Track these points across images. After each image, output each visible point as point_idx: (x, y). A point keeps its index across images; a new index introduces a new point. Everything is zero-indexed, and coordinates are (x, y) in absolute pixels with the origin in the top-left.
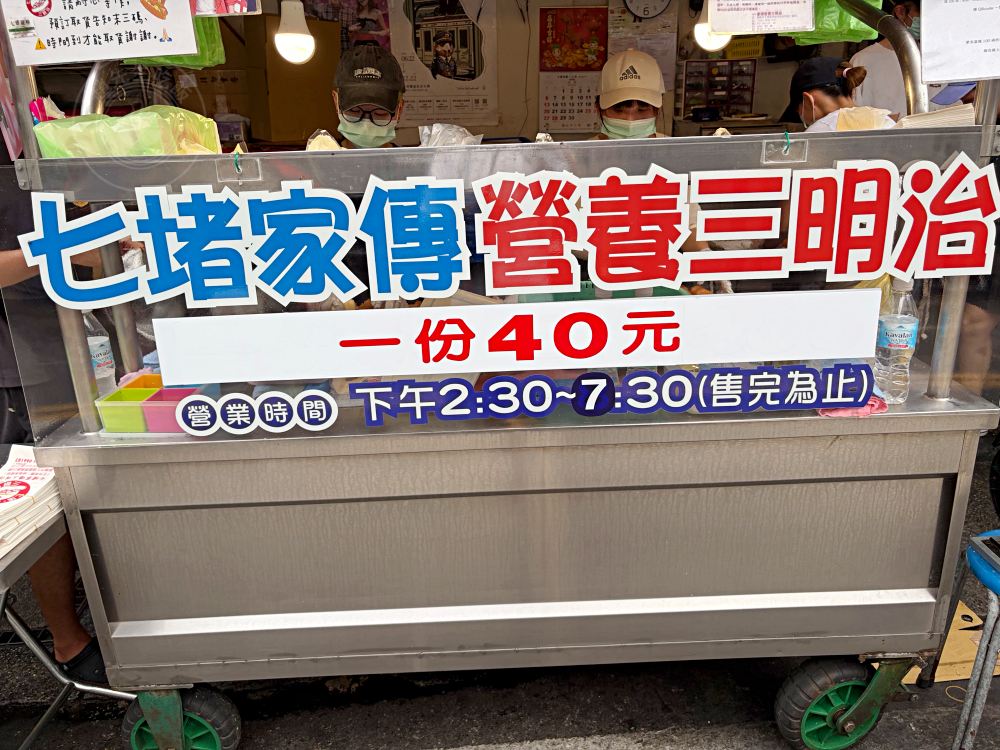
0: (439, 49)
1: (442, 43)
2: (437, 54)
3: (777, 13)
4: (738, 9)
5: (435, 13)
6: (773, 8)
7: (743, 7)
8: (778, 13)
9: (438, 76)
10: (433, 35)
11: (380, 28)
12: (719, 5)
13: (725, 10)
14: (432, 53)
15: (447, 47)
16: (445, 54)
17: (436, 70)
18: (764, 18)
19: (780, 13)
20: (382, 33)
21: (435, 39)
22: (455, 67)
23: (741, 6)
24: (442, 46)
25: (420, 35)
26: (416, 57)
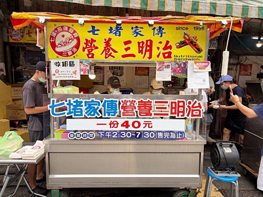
0: (114, 70)
1: (115, 69)
2: (114, 71)
6: (165, 77)
14: (113, 71)
15: (116, 70)
21: (114, 68)
22: (117, 74)
25: (111, 67)
26: (110, 71)
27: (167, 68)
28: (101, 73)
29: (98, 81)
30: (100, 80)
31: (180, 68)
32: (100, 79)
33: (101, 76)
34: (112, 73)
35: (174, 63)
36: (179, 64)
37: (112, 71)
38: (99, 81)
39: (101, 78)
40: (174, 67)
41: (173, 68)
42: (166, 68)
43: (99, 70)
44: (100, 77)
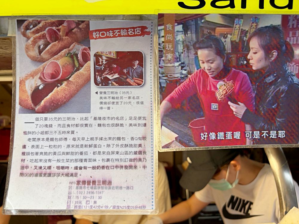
3: (104, 182)
4: (50, 175)
6: (98, 175)
7: (57, 171)
8: (107, 183)
12: (22, 168)
13: (31, 175)
18: (86, 189)
19: (110, 183)
23: (54, 170)
27: (121, 82)
31: (234, 78)
35: (180, 37)
36: (228, 47)
40: (178, 73)
41: (173, 83)
42: (105, 82)
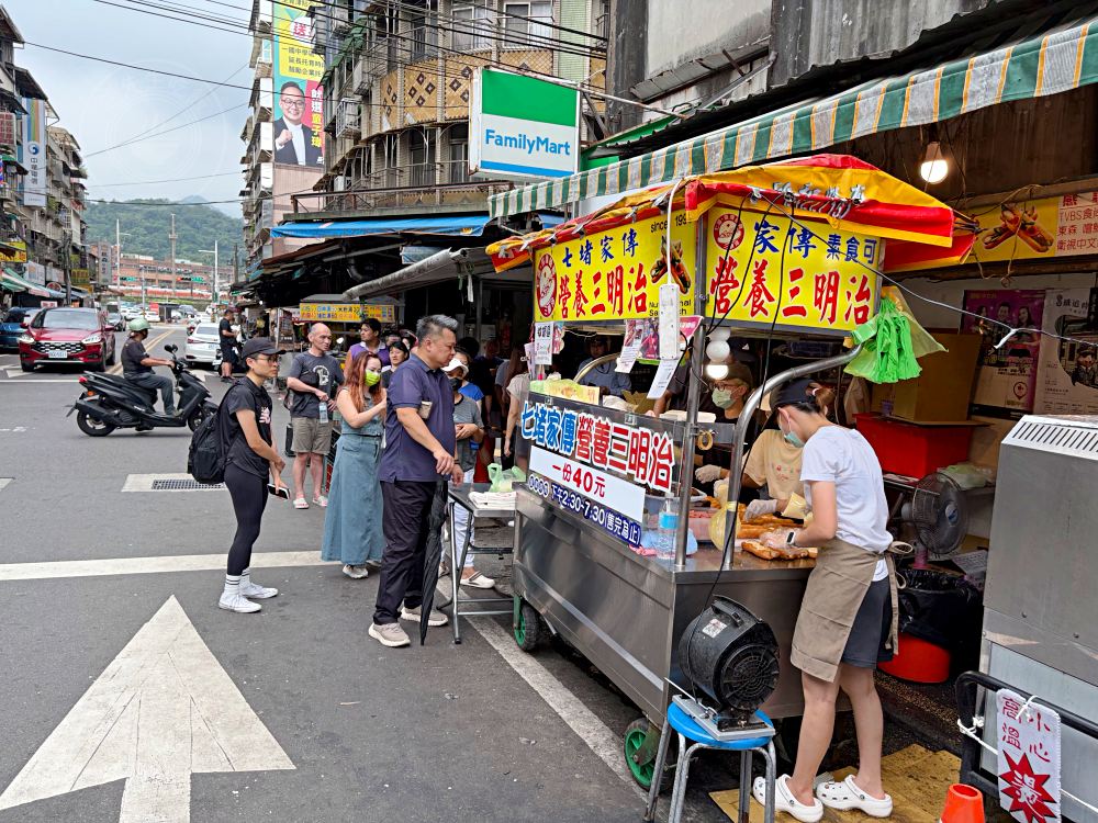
0: (1081, 359)
1: (1085, 355)
2: (1079, 364)
5: (1082, 329)
9: (1077, 383)
10: (1077, 347)
11: (1033, 341)
14: (1074, 363)
15: (1089, 358)
16: (1086, 364)
17: (1076, 377)
20: (1033, 344)
21: (1078, 351)
22: (1094, 377)
24: (1085, 357)
25: (1066, 347)
26: (1060, 366)
28: (1022, 371)
29: (1009, 403)
30: (1017, 400)
32: (1020, 398)
33: (1023, 386)
34: (1068, 373)
37: (1072, 365)
38: (1013, 403)
39: (1024, 392)
43: (1016, 359)
44: (1020, 388)
